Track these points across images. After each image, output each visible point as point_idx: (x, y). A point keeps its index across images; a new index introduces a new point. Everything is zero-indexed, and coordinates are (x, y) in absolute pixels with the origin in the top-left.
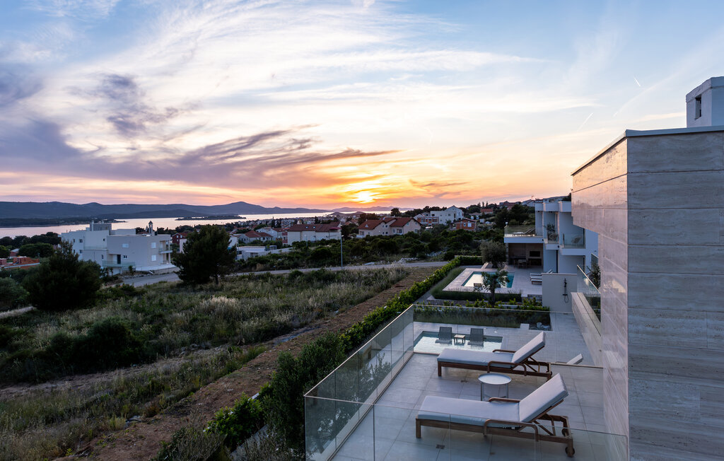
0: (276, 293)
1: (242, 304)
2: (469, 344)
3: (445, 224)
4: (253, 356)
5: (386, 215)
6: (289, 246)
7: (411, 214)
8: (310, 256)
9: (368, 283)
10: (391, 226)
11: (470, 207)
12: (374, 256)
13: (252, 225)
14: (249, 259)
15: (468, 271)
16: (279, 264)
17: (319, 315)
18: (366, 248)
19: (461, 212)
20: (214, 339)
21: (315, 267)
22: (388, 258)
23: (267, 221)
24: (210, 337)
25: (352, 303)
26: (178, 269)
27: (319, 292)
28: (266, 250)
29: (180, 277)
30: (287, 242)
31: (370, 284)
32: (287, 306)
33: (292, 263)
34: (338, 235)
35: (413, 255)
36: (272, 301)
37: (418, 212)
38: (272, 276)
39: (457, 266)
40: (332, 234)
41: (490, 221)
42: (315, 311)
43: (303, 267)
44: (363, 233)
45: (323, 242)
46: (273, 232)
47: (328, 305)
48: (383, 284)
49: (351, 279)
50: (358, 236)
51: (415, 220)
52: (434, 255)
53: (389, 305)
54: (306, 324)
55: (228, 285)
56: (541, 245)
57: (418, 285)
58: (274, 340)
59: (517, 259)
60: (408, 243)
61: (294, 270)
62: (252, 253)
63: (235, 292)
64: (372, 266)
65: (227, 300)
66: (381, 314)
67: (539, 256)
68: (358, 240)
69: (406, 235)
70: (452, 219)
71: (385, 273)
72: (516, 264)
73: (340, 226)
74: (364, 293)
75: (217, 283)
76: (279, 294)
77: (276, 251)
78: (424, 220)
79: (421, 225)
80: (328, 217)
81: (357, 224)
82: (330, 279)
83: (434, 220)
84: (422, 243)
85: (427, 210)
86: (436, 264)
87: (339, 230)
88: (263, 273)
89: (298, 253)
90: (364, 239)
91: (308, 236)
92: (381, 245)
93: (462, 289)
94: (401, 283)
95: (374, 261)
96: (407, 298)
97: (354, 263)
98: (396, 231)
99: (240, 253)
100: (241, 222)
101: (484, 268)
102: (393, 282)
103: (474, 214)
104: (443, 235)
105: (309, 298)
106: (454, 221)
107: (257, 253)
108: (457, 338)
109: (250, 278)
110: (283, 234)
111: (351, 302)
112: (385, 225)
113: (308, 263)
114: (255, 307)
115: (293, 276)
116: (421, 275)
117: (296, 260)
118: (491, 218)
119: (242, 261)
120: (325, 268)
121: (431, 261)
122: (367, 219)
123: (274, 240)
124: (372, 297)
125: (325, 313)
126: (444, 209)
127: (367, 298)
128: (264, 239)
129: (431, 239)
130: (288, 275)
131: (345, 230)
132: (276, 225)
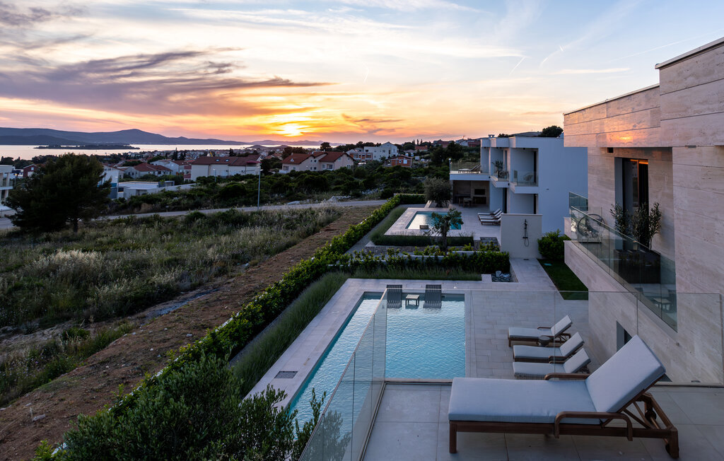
0: (163, 241)
1: (106, 259)
2: (425, 307)
3: (379, 160)
4: (102, 344)
5: (314, 149)
6: (192, 182)
7: (343, 149)
8: (218, 194)
9: (290, 226)
10: (320, 161)
11: (404, 145)
12: (300, 193)
13: (147, 157)
14: (132, 197)
15: (410, 211)
16: (174, 204)
17: (220, 271)
18: (290, 184)
19: (396, 149)
20: (45, 315)
21: (222, 207)
22: (316, 196)
23: (167, 153)
24: (39, 312)
25: (267, 253)
26: (13, 212)
27: (224, 239)
28: (160, 186)
29: (15, 223)
30: (190, 177)
31: (293, 228)
32: (176, 260)
33: (191, 202)
34: (256, 170)
35: (346, 192)
36: (153, 254)
37: (351, 147)
38: (160, 220)
39: (397, 205)
40: (249, 168)
41: (426, 158)
42: (214, 266)
43: (206, 207)
44: (287, 168)
45: (238, 177)
46: (173, 166)
47: (235, 257)
48: (309, 227)
49: (270, 222)
50: (281, 171)
51: (348, 155)
52: (370, 192)
53: (318, 256)
54: (200, 284)
55: (93, 232)
56: (487, 183)
57: (354, 229)
58: (147, 313)
59: (462, 197)
60: (340, 179)
61: (193, 212)
62: (138, 191)
63: (101, 242)
64: (297, 206)
65: (81, 255)
66: (307, 268)
67: (484, 194)
68: (280, 175)
69: (338, 171)
70: (386, 155)
71: (313, 214)
72: (462, 202)
73: (260, 159)
74: (285, 240)
75: (76, 229)
76: (167, 244)
77: (173, 188)
78: (357, 156)
79: (354, 160)
80: (246, 150)
81: (281, 159)
82: (242, 221)
83: (368, 156)
84: (356, 180)
85: (361, 145)
86: (372, 204)
87: (259, 164)
88: (149, 215)
89: (201, 190)
90: (288, 174)
91: (219, 171)
92: (308, 182)
93: (407, 232)
94: (332, 226)
95: (299, 200)
96: (341, 245)
97: (274, 202)
98: (326, 166)
99: (121, 189)
100: (132, 153)
101: (428, 206)
102: (322, 225)
103: (408, 151)
104: (379, 171)
105: (209, 247)
106: (389, 157)
107: (146, 190)
108: (409, 299)
109: (128, 222)
110: (185, 168)
111: (268, 251)
112: (313, 160)
113: (214, 202)
114: (126, 263)
115: (190, 220)
116: (355, 216)
117: (198, 199)
118: (426, 156)
119: (122, 200)
120: (236, 208)
121: (367, 200)
122: (292, 153)
123: (174, 174)
124: (295, 244)
125: (229, 268)
126: (378, 145)
127: (288, 245)
128: (160, 173)
129: (367, 176)
130: (184, 217)
131: (266, 165)
132: (178, 157)
